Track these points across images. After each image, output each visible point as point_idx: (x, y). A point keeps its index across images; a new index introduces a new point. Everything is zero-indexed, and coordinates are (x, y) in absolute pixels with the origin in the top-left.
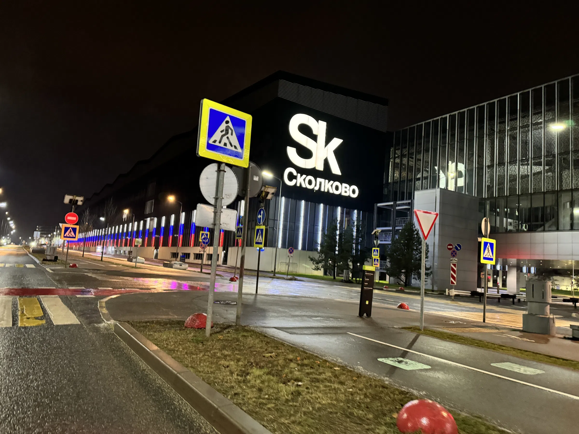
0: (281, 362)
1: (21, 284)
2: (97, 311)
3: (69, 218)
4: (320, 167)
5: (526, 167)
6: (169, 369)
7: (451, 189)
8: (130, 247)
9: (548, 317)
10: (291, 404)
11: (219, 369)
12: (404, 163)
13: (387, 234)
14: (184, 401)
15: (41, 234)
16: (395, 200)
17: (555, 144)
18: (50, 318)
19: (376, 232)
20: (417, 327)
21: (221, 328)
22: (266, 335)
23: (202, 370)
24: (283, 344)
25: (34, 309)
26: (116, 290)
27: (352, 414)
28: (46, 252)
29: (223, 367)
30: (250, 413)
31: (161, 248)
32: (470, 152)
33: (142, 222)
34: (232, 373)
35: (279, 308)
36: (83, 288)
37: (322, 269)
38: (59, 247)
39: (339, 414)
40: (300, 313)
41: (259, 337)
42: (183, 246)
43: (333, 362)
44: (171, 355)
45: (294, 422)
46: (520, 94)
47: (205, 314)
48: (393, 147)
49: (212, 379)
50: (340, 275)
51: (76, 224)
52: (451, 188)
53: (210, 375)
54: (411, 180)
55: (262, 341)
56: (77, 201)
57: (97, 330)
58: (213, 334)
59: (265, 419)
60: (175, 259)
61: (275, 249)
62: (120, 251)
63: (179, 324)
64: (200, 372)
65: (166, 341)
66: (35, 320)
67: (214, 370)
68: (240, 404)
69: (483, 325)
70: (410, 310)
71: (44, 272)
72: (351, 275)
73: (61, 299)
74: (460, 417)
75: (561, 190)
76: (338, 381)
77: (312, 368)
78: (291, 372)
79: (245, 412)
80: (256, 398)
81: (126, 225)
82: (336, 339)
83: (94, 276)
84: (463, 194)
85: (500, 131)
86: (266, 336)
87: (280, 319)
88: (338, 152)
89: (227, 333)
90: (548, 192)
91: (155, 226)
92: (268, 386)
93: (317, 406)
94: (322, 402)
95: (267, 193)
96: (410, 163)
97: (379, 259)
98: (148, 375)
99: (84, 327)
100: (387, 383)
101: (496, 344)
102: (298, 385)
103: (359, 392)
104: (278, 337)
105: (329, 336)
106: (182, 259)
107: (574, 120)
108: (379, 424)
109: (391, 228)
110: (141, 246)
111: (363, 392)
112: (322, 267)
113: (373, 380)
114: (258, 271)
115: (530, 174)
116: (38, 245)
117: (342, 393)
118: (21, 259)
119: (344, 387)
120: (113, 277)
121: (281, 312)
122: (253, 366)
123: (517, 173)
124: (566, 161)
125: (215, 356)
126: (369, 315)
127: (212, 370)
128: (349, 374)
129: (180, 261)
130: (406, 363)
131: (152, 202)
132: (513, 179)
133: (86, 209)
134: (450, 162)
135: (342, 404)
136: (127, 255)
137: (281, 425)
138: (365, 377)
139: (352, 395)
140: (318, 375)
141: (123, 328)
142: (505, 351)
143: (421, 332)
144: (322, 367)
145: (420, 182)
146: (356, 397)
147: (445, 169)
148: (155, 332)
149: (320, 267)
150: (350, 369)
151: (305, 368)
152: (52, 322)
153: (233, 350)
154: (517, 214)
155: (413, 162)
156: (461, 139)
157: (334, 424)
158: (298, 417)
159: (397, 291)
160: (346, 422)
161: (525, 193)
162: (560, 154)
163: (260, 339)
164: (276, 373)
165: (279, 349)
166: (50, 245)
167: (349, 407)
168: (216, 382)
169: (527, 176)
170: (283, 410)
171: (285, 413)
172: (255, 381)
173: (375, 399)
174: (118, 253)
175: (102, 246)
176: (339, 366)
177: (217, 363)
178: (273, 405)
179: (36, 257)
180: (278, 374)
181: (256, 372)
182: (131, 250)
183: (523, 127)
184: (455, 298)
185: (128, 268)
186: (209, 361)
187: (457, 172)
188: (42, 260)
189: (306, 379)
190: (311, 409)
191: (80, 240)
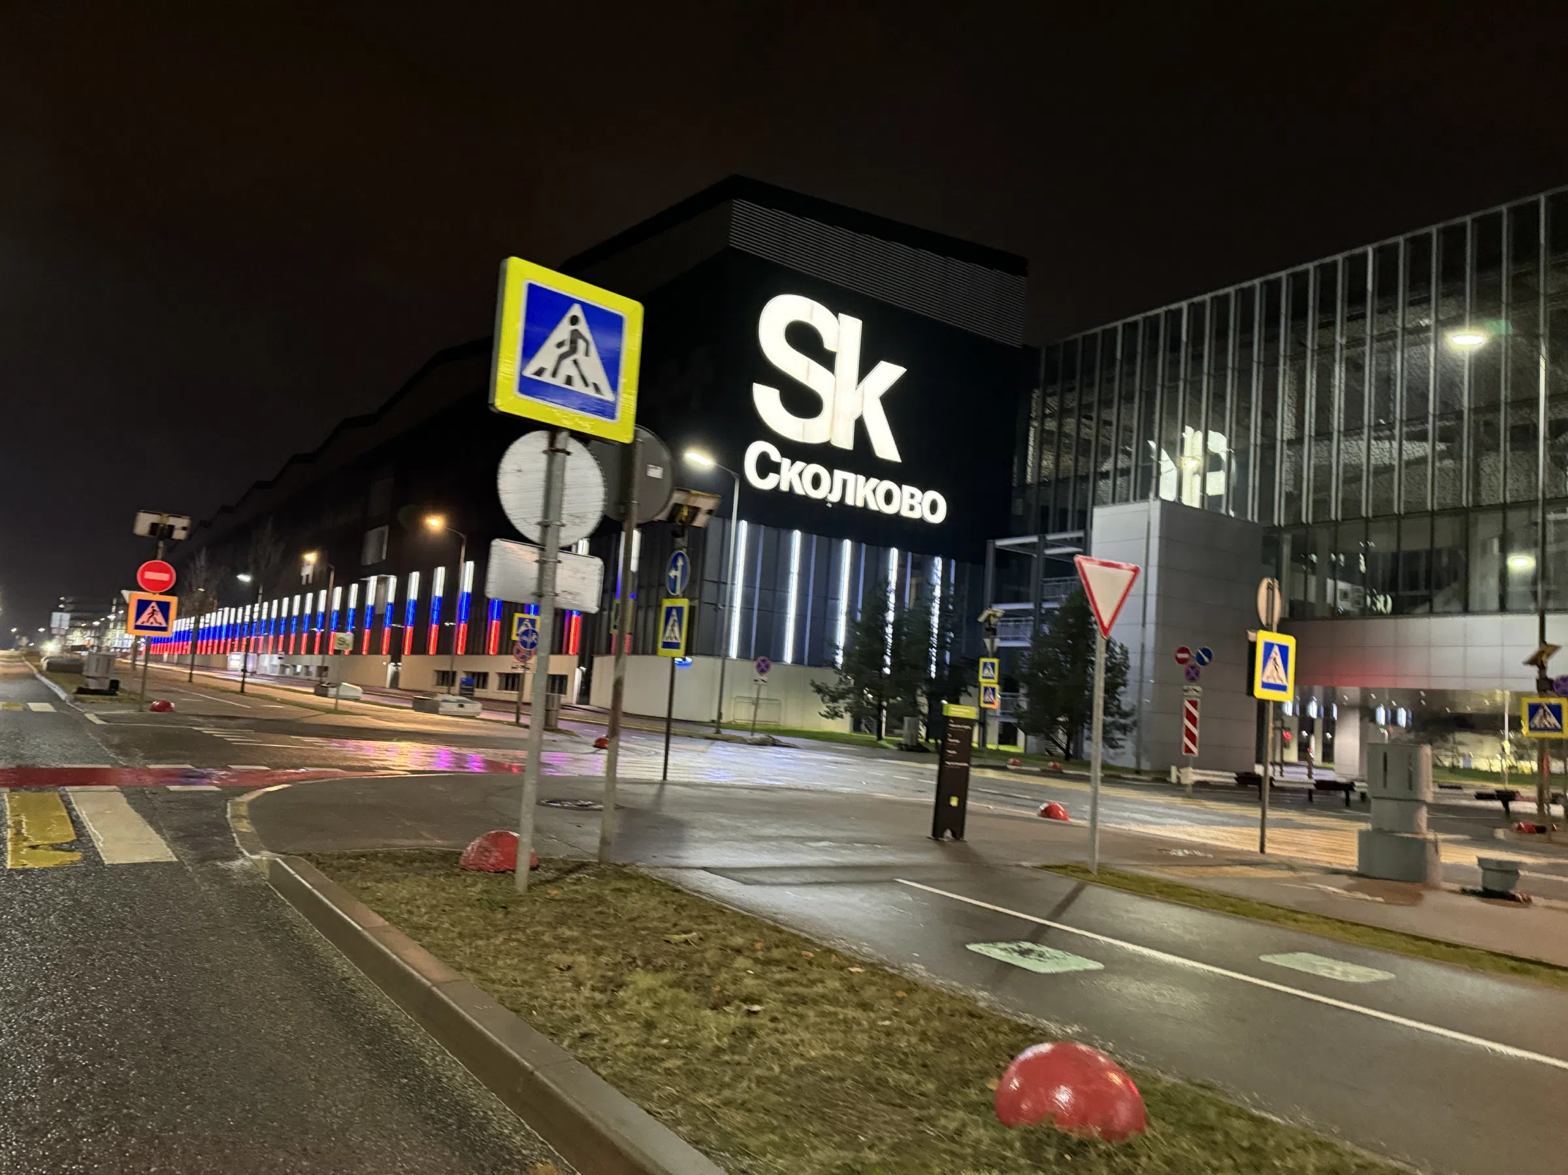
0: (712, 955)
1: (14, 757)
2: (224, 828)
3: (150, 575)
4: (845, 441)
5: (1387, 444)
6: (412, 976)
7: (1192, 501)
8: (321, 656)
9: (1421, 837)
10: (727, 1058)
11: (545, 974)
12: (1067, 431)
13: (1021, 621)
14: (447, 1055)
15: (72, 619)
16: (1042, 531)
17: (1462, 383)
18: (93, 846)
19: (989, 616)
20: (1082, 865)
21: (558, 870)
22: (679, 887)
23: (499, 976)
24: (721, 911)
25: (50, 824)
26: (280, 771)
27: (882, 1081)
28: (85, 668)
29: (556, 970)
30: (616, 1081)
31: (407, 658)
32: (1243, 404)
33: (354, 588)
34: (578, 984)
35: (722, 817)
36: (189, 766)
37: (848, 716)
38: (125, 656)
39: (849, 1082)
40: (777, 829)
41: (659, 894)
42: (467, 652)
43: (848, 953)
44: (420, 940)
45: (728, 1103)
46: (1374, 251)
47: (515, 834)
48: (1037, 388)
49: (524, 999)
50: (897, 731)
51: (170, 593)
52: (1192, 499)
53: (520, 989)
54: (1085, 478)
55: (666, 902)
56: (172, 528)
57: (224, 877)
58: (535, 885)
59: (655, 1094)
60: (445, 689)
61: (719, 662)
62: (295, 666)
63: (446, 862)
64: (493, 982)
65: (407, 904)
66: (52, 852)
67: (531, 978)
68: (593, 1059)
69: (1259, 861)
70: (1071, 820)
71: (80, 724)
72: (923, 731)
73: (126, 796)
74: (1159, 1087)
75: (1478, 507)
76: (855, 1000)
77: (792, 969)
78: (736, 981)
79: (604, 1079)
80: (636, 1045)
81: (310, 596)
82: (862, 895)
83: (217, 733)
84: (1222, 515)
85: (1321, 347)
86: (677, 891)
87: (719, 848)
88: (891, 401)
89: (575, 884)
90: (1444, 511)
91: (391, 598)
92: (673, 1015)
93: (796, 1061)
94: (808, 1052)
95: (695, 511)
96: (1084, 431)
97: (997, 687)
98: (353, 991)
99: (187, 871)
100: (982, 1004)
101: (1282, 908)
102: (751, 1013)
103: (907, 1027)
104: (710, 891)
105: (848, 890)
106: (466, 690)
107: (1513, 320)
108: (950, 1105)
109: (1030, 606)
110: (351, 653)
111: (919, 1028)
112: (846, 710)
113: (946, 999)
114: (669, 720)
115: (1396, 463)
116: (65, 649)
117: (863, 1031)
118: (13, 689)
119: (869, 1017)
120: (273, 737)
121: (723, 827)
122: (637, 966)
123: (1364, 460)
124: (1491, 427)
125: (536, 940)
126: (958, 834)
127: (526, 977)
128: (887, 983)
129: (461, 694)
130: (1041, 955)
131: (383, 533)
132: (1352, 476)
133: (199, 551)
134: (1188, 429)
135: (859, 1058)
136: (314, 677)
137: (693, 1109)
138: (926, 990)
139: (888, 1034)
140: (806, 986)
141: (292, 872)
142: (1301, 924)
143: (1092, 877)
144: (819, 965)
145: (1110, 482)
146: (899, 1040)
147: (1176, 448)
148: (380, 881)
149: (842, 709)
150: (891, 971)
151: (774, 969)
152: (100, 857)
153: (587, 925)
154: (1363, 568)
155: (1090, 428)
156: (1220, 369)
157: (833, 1106)
158: (740, 1091)
159: (1045, 773)
160: (866, 1101)
161: (1383, 514)
162: (1475, 410)
163: (662, 897)
164: (696, 981)
165: (710, 923)
166: (99, 648)
167: (876, 1066)
168: (534, 1007)
169: (1389, 469)
170: (703, 1072)
171: (708, 1082)
172: (639, 1003)
173: (949, 1045)
174: (288, 671)
175: (243, 653)
176: (862, 964)
177: (541, 959)
178: (679, 1062)
179: (56, 683)
180: (701, 986)
181: (643, 979)
182: (326, 665)
183: (1380, 338)
184: (1194, 791)
185: (318, 713)
186: (519, 955)
187: (1208, 458)
188: (75, 690)
189: (774, 995)
190: (777, 1069)
191: (181, 636)
